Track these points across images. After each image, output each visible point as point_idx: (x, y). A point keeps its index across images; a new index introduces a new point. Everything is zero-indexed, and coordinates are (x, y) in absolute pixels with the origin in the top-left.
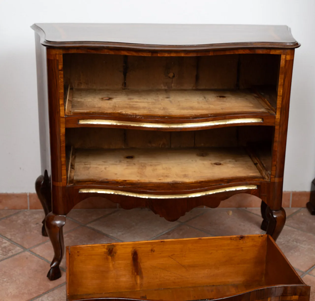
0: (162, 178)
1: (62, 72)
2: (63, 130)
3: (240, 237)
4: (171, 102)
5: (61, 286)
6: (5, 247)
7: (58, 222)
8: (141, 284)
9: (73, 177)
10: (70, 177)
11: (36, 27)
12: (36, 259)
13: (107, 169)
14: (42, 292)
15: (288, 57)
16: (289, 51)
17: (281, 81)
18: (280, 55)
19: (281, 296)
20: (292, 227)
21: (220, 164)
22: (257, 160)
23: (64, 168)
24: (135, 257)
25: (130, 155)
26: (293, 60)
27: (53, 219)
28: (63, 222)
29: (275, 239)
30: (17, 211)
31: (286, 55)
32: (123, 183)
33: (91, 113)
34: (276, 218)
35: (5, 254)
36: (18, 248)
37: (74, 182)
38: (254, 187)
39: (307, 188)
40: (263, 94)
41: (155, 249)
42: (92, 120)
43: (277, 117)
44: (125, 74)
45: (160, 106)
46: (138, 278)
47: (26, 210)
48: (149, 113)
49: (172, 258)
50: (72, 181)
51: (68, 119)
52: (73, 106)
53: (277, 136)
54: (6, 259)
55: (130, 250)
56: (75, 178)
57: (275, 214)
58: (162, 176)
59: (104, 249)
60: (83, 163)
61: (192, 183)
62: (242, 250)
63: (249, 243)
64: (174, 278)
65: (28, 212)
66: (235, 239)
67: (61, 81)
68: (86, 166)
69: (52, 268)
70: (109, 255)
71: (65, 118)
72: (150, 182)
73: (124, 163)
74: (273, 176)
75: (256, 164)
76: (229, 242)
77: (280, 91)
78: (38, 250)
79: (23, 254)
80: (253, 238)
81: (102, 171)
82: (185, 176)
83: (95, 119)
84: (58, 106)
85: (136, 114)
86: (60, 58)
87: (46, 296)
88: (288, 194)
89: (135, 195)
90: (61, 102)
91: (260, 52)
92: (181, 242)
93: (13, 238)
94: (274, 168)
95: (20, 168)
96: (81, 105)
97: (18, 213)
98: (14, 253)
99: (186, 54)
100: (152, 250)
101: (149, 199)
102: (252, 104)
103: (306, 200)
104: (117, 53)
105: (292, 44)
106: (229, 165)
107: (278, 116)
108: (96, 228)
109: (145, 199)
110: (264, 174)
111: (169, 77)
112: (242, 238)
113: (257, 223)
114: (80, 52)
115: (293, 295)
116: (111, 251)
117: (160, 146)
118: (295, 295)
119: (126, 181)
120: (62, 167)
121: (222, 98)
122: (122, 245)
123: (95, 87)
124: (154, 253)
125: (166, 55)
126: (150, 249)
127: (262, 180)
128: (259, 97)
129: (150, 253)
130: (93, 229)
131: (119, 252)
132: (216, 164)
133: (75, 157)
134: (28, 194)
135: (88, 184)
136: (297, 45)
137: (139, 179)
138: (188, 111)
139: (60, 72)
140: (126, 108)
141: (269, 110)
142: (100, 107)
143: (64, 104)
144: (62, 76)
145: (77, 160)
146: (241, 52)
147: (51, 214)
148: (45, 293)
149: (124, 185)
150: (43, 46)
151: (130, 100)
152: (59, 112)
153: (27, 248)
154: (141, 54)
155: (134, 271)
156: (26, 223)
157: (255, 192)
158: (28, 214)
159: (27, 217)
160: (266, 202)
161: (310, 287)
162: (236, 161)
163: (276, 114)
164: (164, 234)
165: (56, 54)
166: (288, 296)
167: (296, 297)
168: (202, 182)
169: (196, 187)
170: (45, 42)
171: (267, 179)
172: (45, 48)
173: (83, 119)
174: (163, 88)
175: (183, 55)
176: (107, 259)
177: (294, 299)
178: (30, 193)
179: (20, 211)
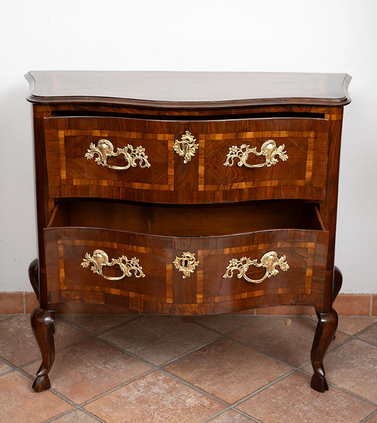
2: (51, 205)
11: (29, 76)
15: (334, 117)
16: (334, 109)
18: (324, 114)
20: (369, 343)
26: (341, 121)
27: (40, 315)
30: (10, 315)
31: (331, 114)
34: (323, 322)
36: (6, 366)
47: (21, 315)
57: (324, 317)
65: (24, 317)
69: (38, 376)
78: (32, 369)
79: (12, 374)
88: (368, 297)
91: (298, 110)
95: (15, 260)
97: (10, 318)
99: (201, 113)
104: (117, 110)
134: (24, 294)
136: (345, 102)
146: (273, 110)
147: (38, 308)
153: (18, 366)
156: (19, 332)
158: (23, 320)
159: (22, 324)
164: (197, 350)
165: (43, 112)
170: (31, 97)
177: (309, 246)
178: (26, 292)
179: (13, 315)
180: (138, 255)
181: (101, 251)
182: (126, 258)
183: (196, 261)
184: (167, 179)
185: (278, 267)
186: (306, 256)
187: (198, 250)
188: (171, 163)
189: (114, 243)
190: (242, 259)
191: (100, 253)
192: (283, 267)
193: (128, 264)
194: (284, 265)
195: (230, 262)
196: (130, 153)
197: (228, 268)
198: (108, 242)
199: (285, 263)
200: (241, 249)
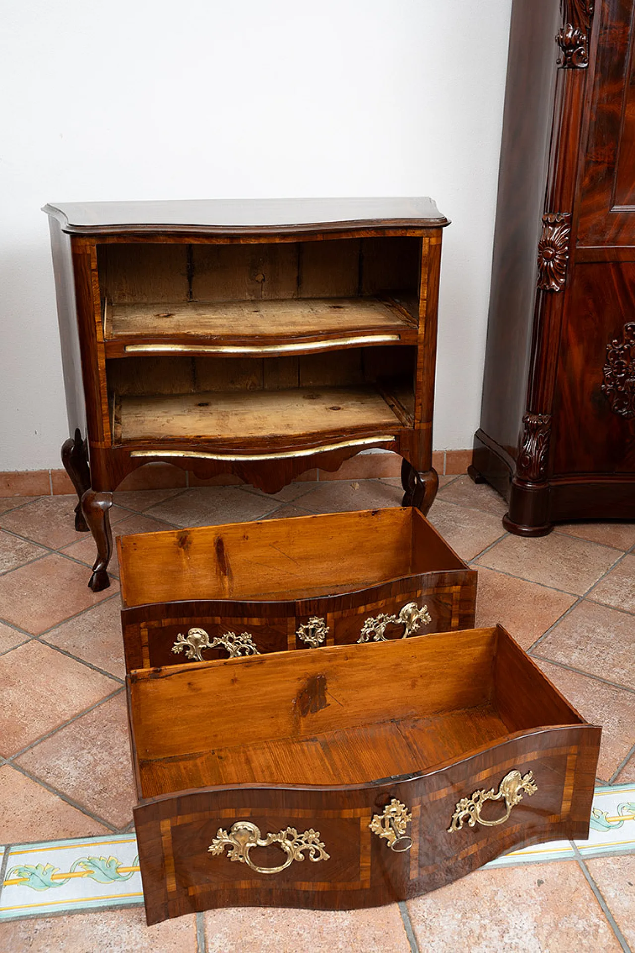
0: (253, 431)
1: (97, 273)
2: (102, 363)
3: (373, 512)
4: (261, 316)
5: (110, 597)
6: (20, 549)
7: (101, 503)
8: (231, 589)
9: (121, 435)
10: (116, 435)
11: (50, 209)
12: (69, 563)
13: (171, 422)
14: (82, 608)
15: (433, 241)
16: (433, 231)
17: (424, 277)
18: (422, 237)
19: (436, 587)
20: (447, 500)
21: (339, 409)
22: (392, 399)
23: (106, 420)
24: (219, 547)
25: (205, 401)
26: (441, 244)
27: (93, 499)
28: (109, 503)
29: (425, 514)
30: (34, 498)
31: (430, 238)
32: (195, 439)
33: (143, 335)
34: (424, 482)
35: (21, 559)
36: (41, 549)
37: (122, 441)
38: (391, 439)
39: (468, 445)
40: (398, 301)
41: (249, 535)
42: (145, 346)
43: (420, 332)
44: (190, 279)
45: (246, 322)
46: (226, 579)
47: (48, 496)
48: (230, 333)
49: (275, 548)
50: (119, 441)
51: (109, 345)
52: (114, 327)
53: (421, 361)
54: (24, 565)
55: (211, 538)
56: (123, 436)
57: (424, 476)
58: (254, 428)
59: (173, 538)
60: (134, 416)
61: (299, 436)
62: (377, 532)
63: (387, 520)
64: (279, 576)
65: (52, 498)
66: (366, 515)
67: (95, 288)
68: (139, 418)
69: (95, 572)
70: (180, 547)
71: (105, 343)
72: (237, 438)
73: (195, 413)
74: (418, 420)
75: (391, 407)
76: (357, 519)
77: (423, 292)
78: (71, 551)
79: (49, 557)
80: (392, 514)
81: (163, 425)
82: (288, 426)
83: (151, 344)
84: (92, 325)
85: (210, 334)
86: (93, 252)
87: (89, 613)
88: (441, 454)
89: (214, 457)
90: (97, 319)
91: (392, 234)
92: (287, 523)
93: (32, 536)
94: (418, 409)
95: (36, 433)
96: (128, 325)
97: (36, 501)
98: (35, 557)
99: (283, 239)
100: (244, 537)
101: (236, 461)
102: (383, 315)
103: (467, 462)
104: (179, 241)
105: (438, 220)
106: (351, 409)
107: (421, 330)
108: (157, 516)
109: (231, 461)
110: (404, 419)
111: (257, 281)
112: (375, 513)
113: (397, 499)
114: (122, 241)
115: (452, 586)
116: (184, 541)
117: (248, 387)
118: (456, 584)
119: (200, 437)
120: (104, 418)
121: (337, 309)
122: (199, 531)
123: (145, 300)
124: (248, 540)
125: (253, 241)
126: (242, 535)
127: (402, 427)
128: (393, 306)
129: (242, 541)
130: (154, 519)
131: (195, 541)
132: (333, 408)
133: (121, 407)
134: (50, 472)
135: (143, 444)
136: (445, 222)
137: (220, 434)
138: (288, 328)
139: (93, 272)
140: (196, 326)
141: (408, 322)
142: (156, 327)
143: (102, 322)
144: (97, 279)
145: (124, 411)
146: (363, 235)
147: (90, 491)
148: (86, 610)
149: (199, 443)
150: (65, 234)
151: (200, 317)
152: (94, 335)
153: (55, 549)
154: (214, 241)
155: (219, 569)
156: (50, 514)
157: (392, 446)
158: (51, 502)
159: (51, 506)
160: (409, 461)
161: (477, 572)
162: (363, 403)
163: (419, 327)
165: (86, 245)
166: (445, 586)
167: (457, 588)
168: (314, 433)
169: (305, 441)
170: (67, 227)
171: (409, 426)
172: (68, 236)
173: (132, 344)
174: (249, 298)
175: (277, 240)
176: (178, 552)
177: (455, 590)
178: (52, 470)
179: (38, 497)
180: (249, 629)
181: (198, 630)
182: (234, 635)
183: (326, 627)
184: (359, 872)
185: (418, 621)
186: (450, 603)
187: (328, 612)
188: (365, 848)
189: (216, 618)
190: (379, 618)
191: (197, 633)
192: (424, 620)
193: (237, 641)
194: (425, 618)
195: (366, 622)
196: (291, 841)
197: (363, 630)
198: (208, 616)
199: (427, 614)
200: (377, 605)
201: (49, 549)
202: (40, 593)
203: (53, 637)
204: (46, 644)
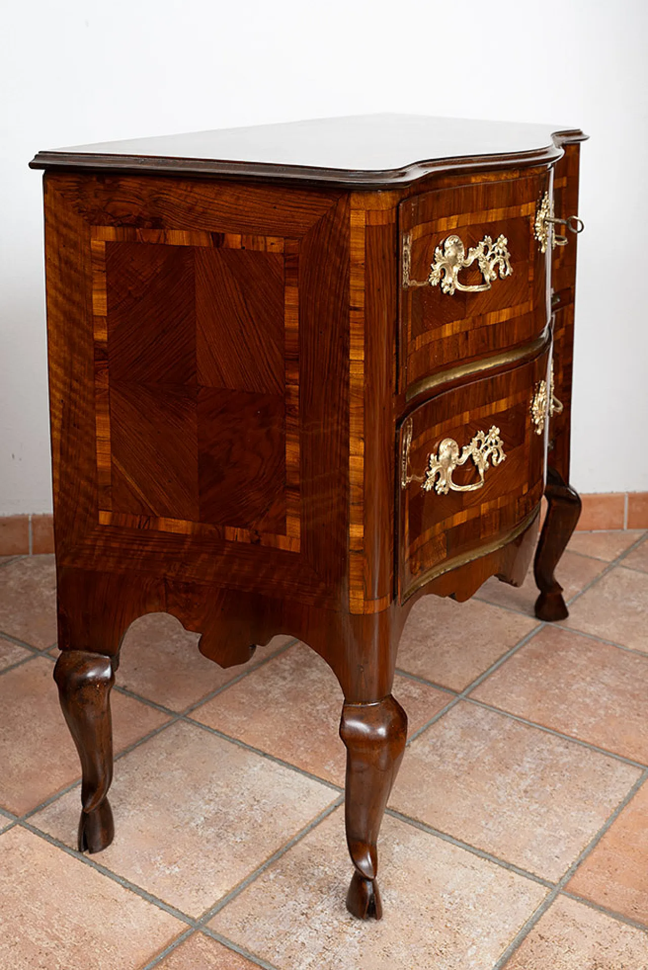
30: (3, 558)
36: (19, 649)
47: (24, 557)
65: (30, 561)
79: (33, 663)
95: (13, 456)
97: (5, 563)
98: (11, 663)
134: (30, 518)
153: (41, 648)
156: (28, 587)
158: (29, 565)
159: (29, 572)
178: (34, 515)
179: (9, 558)
201: (31, 648)
202: (23, 731)
203: (51, 821)
204: (40, 834)
